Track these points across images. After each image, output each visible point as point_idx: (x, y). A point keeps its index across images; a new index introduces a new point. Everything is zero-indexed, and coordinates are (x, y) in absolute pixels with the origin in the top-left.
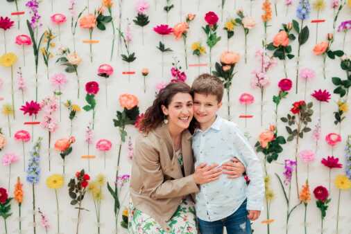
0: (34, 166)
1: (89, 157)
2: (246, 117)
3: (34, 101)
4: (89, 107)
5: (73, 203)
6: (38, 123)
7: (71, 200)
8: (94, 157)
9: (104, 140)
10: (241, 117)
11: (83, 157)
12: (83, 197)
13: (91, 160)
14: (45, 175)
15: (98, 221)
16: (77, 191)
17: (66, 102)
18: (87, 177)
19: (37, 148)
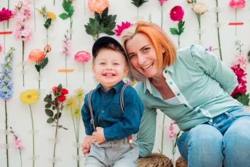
0: (6, 79)
1: (66, 71)
2: (236, 24)
3: (6, 9)
4: (65, 14)
5: (49, 121)
6: (10, 33)
7: (48, 117)
8: (72, 71)
9: (83, 52)
10: (231, 24)
11: (60, 71)
12: (60, 114)
13: (69, 74)
14: (18, 89)
15: (77, 141)
16: (54, 108)
17: (41, 9)
18: (65, 92)
19: (9, 59)
